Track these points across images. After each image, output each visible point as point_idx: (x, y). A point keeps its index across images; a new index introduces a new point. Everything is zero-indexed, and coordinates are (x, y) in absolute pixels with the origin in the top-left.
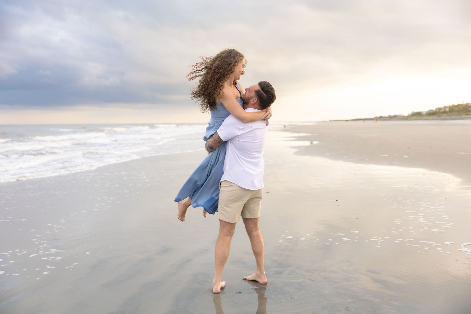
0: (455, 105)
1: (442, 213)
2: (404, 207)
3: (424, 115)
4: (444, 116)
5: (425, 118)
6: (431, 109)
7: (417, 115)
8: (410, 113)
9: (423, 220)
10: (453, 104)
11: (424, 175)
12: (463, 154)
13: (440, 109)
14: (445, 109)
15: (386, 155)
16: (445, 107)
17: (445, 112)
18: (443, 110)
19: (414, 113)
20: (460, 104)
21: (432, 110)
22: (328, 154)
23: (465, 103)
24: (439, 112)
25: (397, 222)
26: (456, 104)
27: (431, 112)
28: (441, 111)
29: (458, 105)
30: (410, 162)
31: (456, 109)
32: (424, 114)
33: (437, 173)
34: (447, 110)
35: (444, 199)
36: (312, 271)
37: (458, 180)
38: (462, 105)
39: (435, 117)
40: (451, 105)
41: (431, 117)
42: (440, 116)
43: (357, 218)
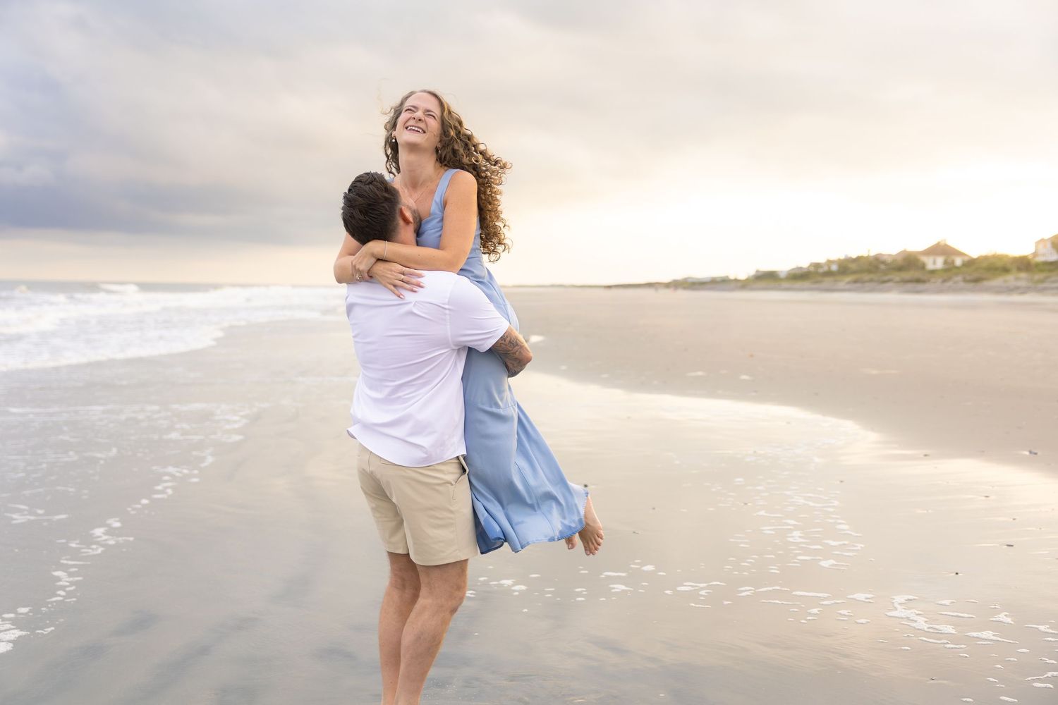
0: (851, 258)
1: (837, 518)
2: (746, 504)
3: (781, 280)
4: (828, 282)
5: (785, 285)
6: (800, 266)
7: (767, 279)
8: (752, 272)
9: (800, 537)
10: (846, 256)
11: (788, 423)
12: (875, 372)
13: (817, 265)
14: (829, 268)
15: (700, 373)
16: (830, 262)
17: (829, 274)
18: (826, 269)
19: (759, 274)
20: (862, 257)
21: (801, 268)
22: (564, 368)
23: (873, 253)
24: (816, 273)
25: (741, 543)
26: (854, 256)
27: (797, 272)
28: (821, 270)
29: (859, 259)
30: (755, 391)
31: (853, 266)
32: (782, 275)
33: (819, 417)
34: (834, 268)
35: (838, 482)
36: (524, 676)
37: (873, 436)
38: (867, 257)
39: (806, 284)
40: (842, 257)
41: (799, 284)
42: (817, 282)
43: (634, 532)
